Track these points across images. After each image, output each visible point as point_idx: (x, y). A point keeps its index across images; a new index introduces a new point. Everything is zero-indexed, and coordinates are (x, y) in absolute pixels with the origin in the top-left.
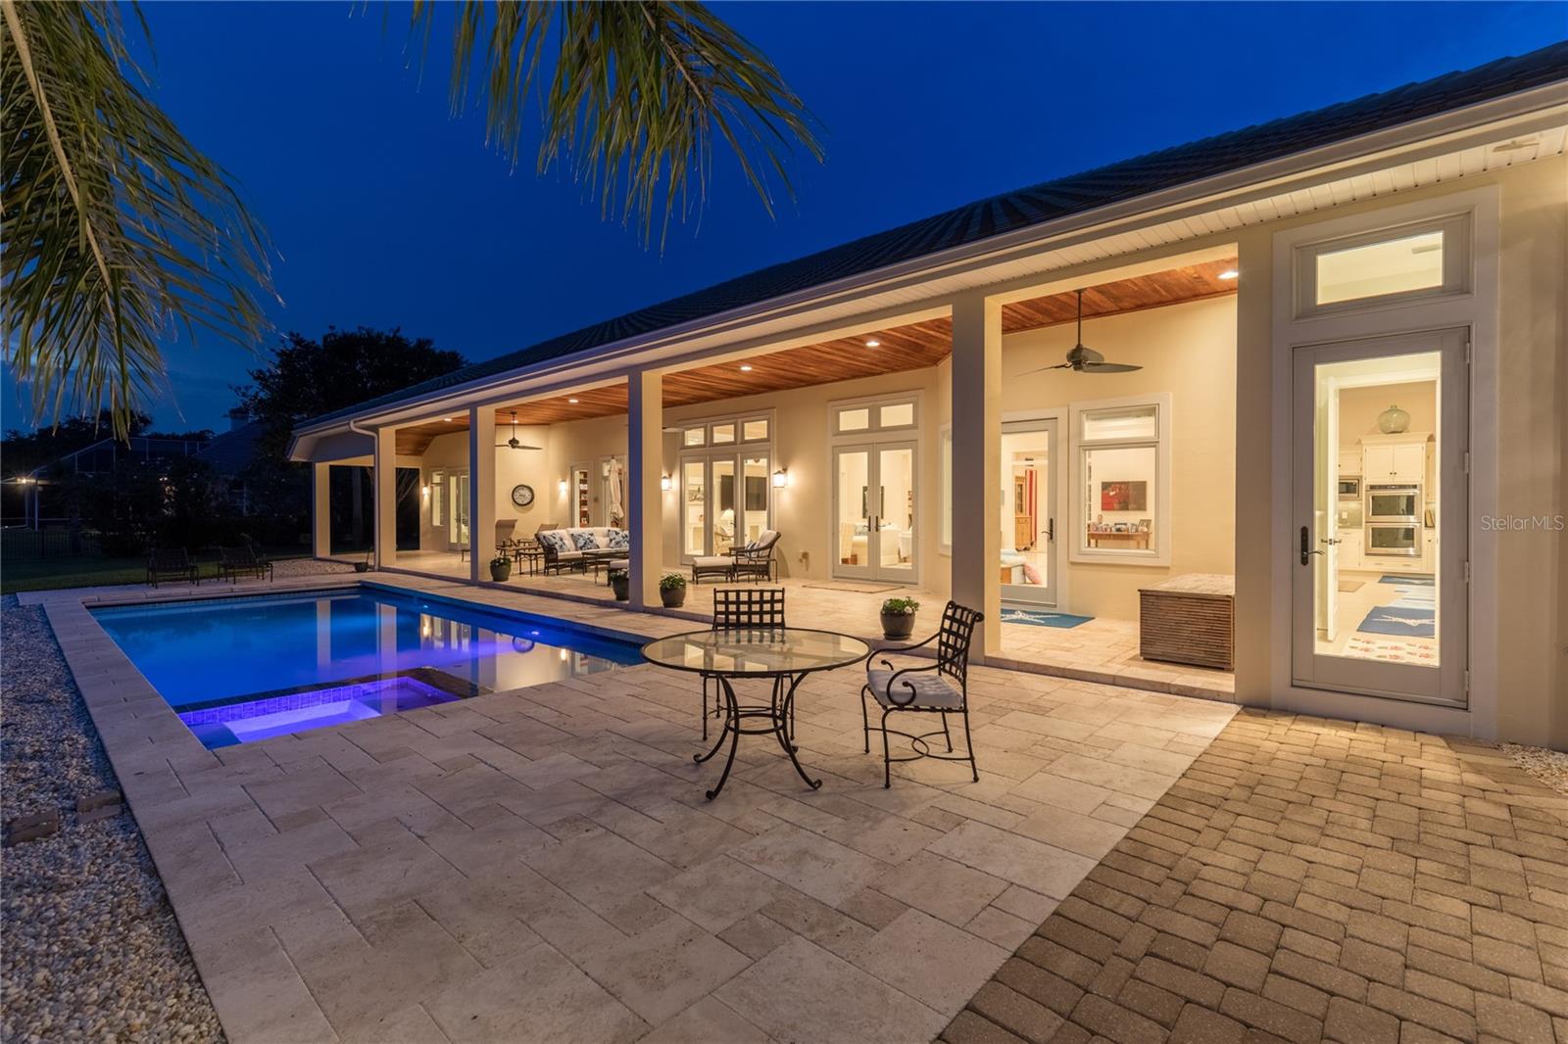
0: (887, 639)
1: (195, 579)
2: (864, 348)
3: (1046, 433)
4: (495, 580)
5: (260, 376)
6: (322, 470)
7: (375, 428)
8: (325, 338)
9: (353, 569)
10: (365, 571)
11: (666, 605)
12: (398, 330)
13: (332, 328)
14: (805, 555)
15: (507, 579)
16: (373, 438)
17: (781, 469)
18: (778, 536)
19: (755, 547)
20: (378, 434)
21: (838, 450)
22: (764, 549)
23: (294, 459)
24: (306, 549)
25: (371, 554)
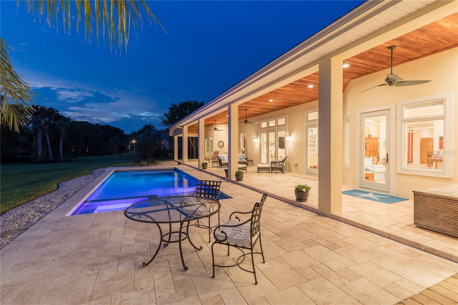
0: (297, 201)
1: (141, 165)
2: (308, 88)
3: (385, 116)
4: (203, 169)
5: (166, 115)
6: (176, 138)
7: (183, 126)
8: (180, 104)
9: (177, 164)
10: (180, 164)
11: (237, 180)
12: (196, 100)
13: (181, 101)
14: (296, 165)
15: (206, 169)
16: (182, 129)
17: (289, 135)
18: (286, 158)
19: (278, 161)
20: (183, 128)
21: (307, 127)
22: (281, 162)
23: (170, 135)
24: (172, 158)
25: (182, 160)
